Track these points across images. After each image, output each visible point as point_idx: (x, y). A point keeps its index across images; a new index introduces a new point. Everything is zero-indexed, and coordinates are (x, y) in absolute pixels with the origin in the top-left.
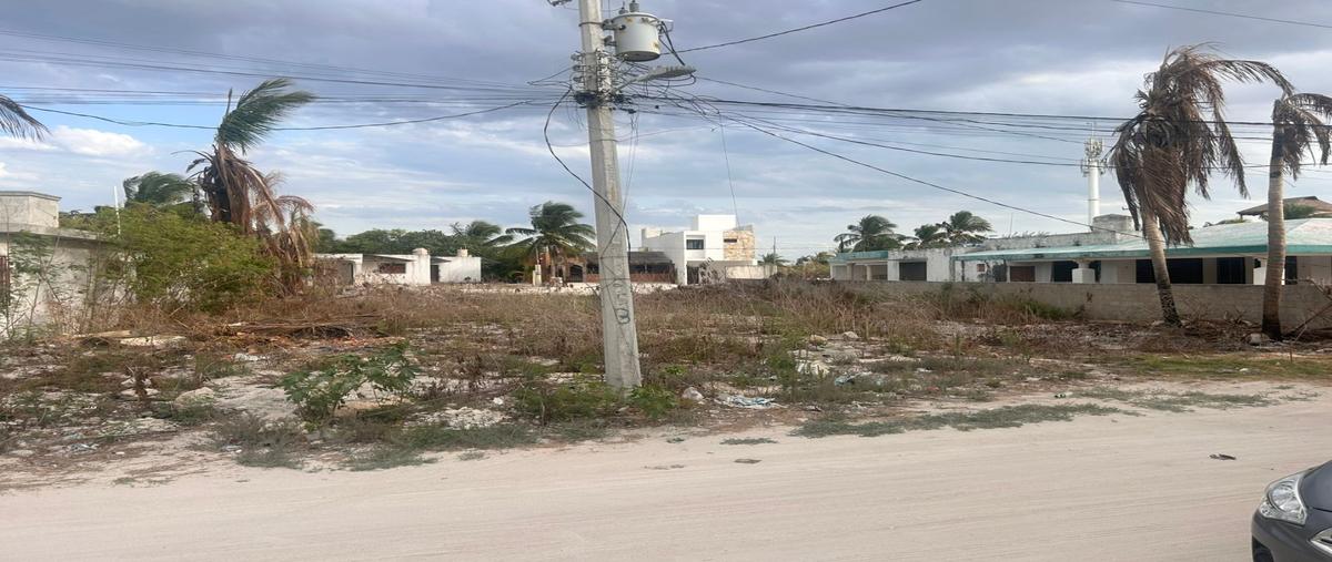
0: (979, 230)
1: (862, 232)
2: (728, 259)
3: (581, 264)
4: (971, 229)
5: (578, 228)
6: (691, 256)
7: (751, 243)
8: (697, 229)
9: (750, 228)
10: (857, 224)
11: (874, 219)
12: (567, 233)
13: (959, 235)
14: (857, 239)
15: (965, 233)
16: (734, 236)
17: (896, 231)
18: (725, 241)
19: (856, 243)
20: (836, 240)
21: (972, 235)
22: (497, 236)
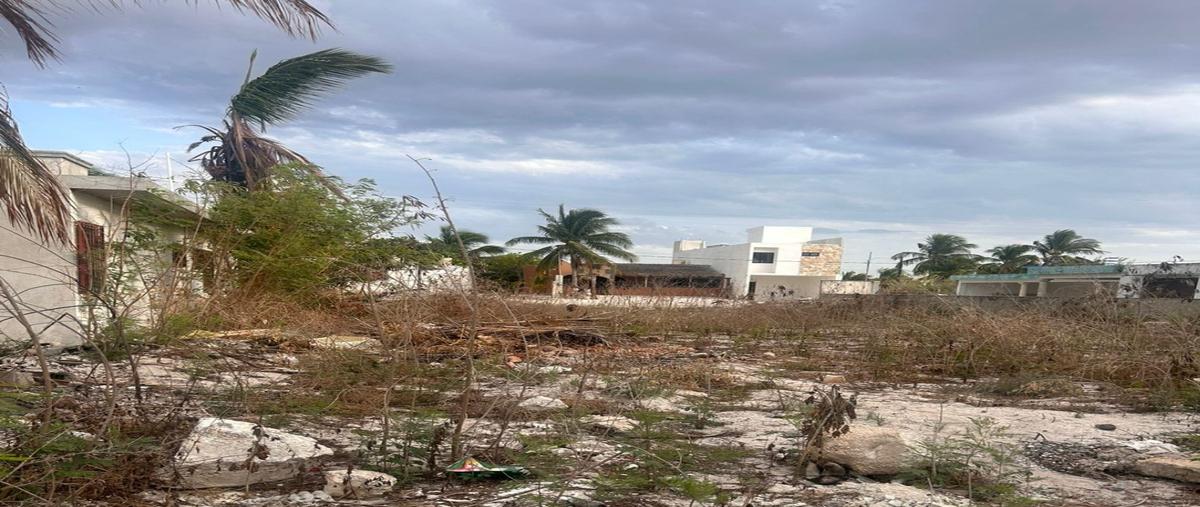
0: (1085, 252)
1: (930, 252)
2: (804, 274)
3: (608, 276)
4: (1075, 248)
5: (610, 237)
6: (756, 269)
7: (837, 257)
8: (760, 241)
9: (839, 241)
10: (925, 243)
11: (947, 238)
12: (596, 242)
13: (1056, 256)
14: (921, 258)
15: (1065, 254)
16: (815, 248)
17: (973, 251)
18: (804, 254)
19: (919, 262)
20: (895, 258)
21: (1073, 256)
22: (482, 245)
